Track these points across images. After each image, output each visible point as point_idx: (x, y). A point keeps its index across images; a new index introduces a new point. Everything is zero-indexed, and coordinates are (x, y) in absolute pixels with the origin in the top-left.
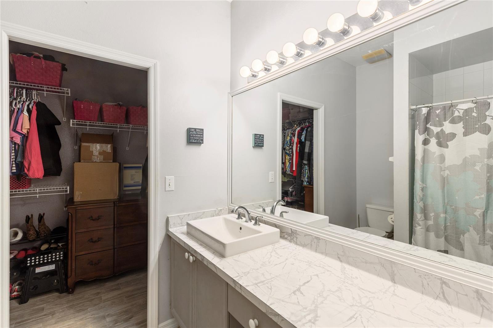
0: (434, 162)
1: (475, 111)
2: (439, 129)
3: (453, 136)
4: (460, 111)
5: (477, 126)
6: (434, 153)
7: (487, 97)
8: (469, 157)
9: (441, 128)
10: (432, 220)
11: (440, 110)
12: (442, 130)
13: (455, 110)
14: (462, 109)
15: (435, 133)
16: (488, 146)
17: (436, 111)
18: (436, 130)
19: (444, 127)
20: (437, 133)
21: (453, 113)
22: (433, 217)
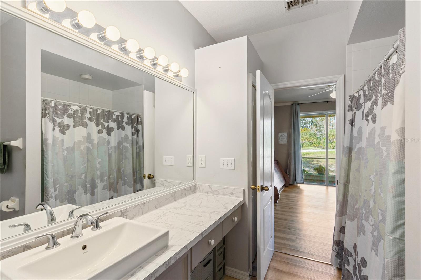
0: (58, 145)
1: (80, 112)
2: (60, 120)
3: (68, 126)
4: (72, 110)
5: (81, 122)
6: (58, 138)
7: (86, 106)
8: (77, 142)
9: (62, 120)
10: (57, 191)
11: (61, 106)
12: (62, 121)
13: (69, 108)
14: (73, 109)
15: (58, 123)
16: (87, 135)
17: (59, 106)
18: (58, 120)
19: (64, 119)
20: (59, 123)
21: (68, 111)
22: (58, 188)
